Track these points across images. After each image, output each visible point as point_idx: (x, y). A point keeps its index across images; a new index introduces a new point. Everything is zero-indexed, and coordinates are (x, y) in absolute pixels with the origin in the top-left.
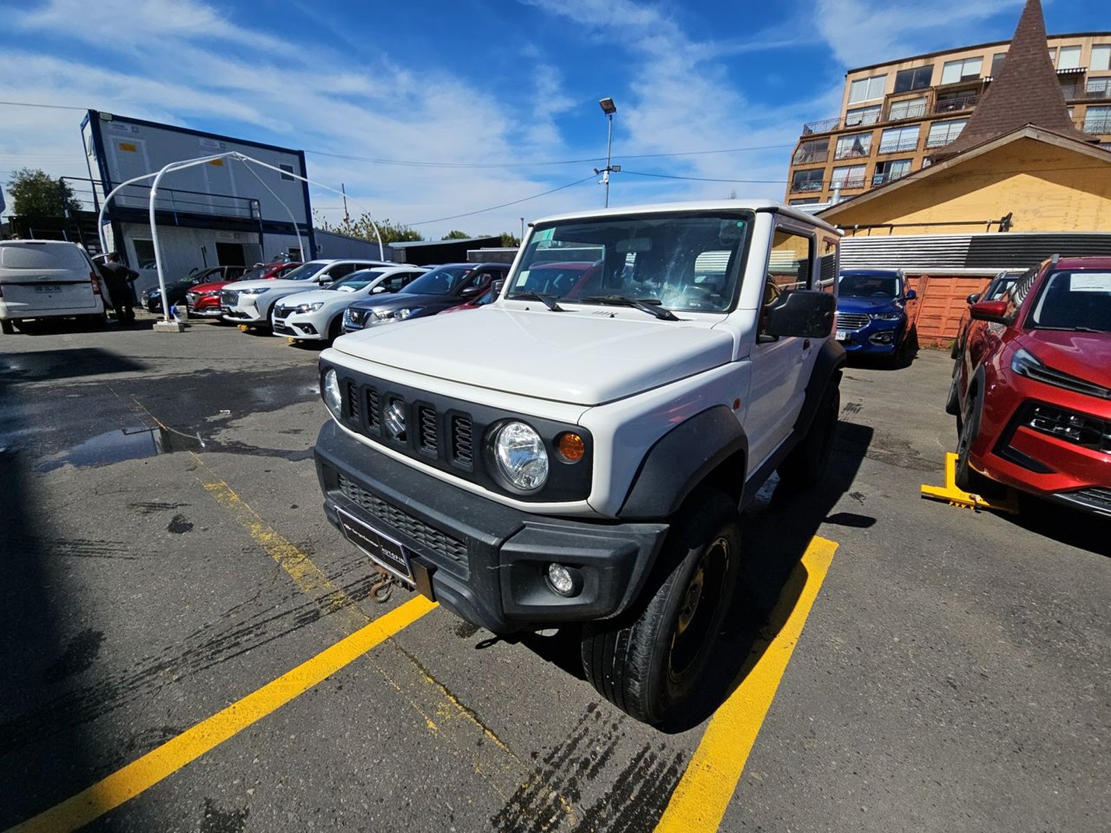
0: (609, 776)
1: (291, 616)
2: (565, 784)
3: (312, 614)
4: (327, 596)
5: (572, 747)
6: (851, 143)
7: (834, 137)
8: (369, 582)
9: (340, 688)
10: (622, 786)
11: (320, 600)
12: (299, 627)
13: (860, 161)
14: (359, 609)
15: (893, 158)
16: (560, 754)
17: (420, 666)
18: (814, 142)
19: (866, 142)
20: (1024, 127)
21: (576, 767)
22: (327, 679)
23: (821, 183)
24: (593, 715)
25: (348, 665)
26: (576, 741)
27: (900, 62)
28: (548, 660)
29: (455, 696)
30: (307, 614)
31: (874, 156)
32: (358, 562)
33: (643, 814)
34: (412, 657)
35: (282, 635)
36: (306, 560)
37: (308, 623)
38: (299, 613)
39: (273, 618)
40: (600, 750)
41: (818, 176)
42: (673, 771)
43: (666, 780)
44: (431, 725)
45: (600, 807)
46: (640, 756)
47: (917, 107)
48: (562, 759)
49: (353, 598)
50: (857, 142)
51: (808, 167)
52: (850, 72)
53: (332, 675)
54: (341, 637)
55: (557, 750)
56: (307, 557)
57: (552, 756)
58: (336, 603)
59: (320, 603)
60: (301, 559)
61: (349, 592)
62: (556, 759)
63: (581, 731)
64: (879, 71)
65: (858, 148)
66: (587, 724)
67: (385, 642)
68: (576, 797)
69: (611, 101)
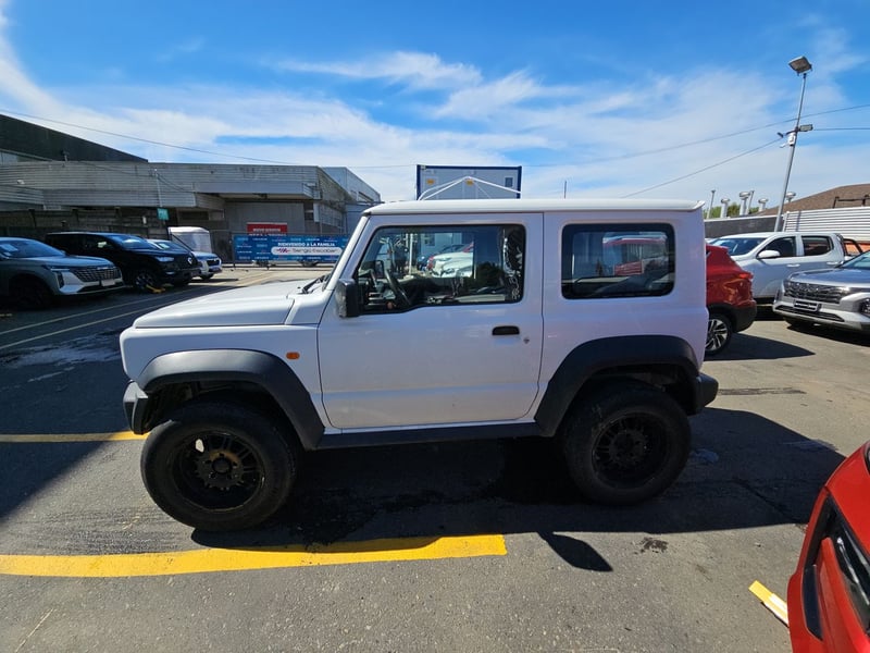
69: (804, 59)
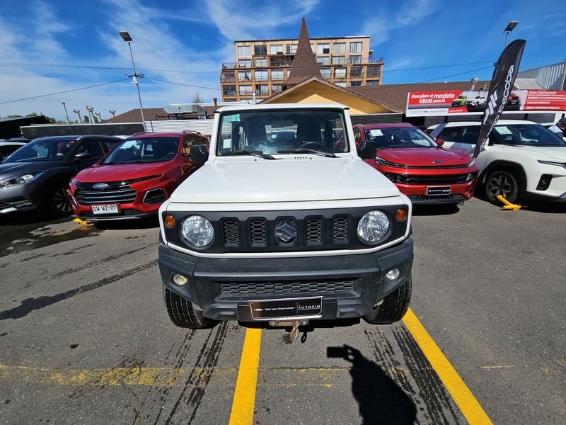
0: (396, 348)
1: (183, 404)
2: (391, 363)
3: (196, 392)
4: (190, 377)
5: (378, 349)
6: (243, 75)
7: (236, 71)
8: (206, 353)
9: (268, 410)
10: (403, 349)
11: (189, 382)
12: (198, 405)
13: (249, 83)
14: (221, 369)
15: (261, 83)
16: (378, 355)
17: (291, 368)
18: (228, 72)
19: (249, 75)
20: (313, 76)
21: (386, 354)
22: (255, 412)
23: (236, 92)
24: (369, 334)
25: (256, 397)
26: (376, 346)
27: (254, 41)
28: (332, 327)
29: (321, 367)
30: (192, 395)
31: (254, 81)
32: (184, 347)
33: (417, 351)
34: (282, 368)
35: (193, 418)
36: (142, 369)
37: (201, 398)
38: (185, 398)
39: (171, 415)
40: (385, 344)
41: (233, 88)
42: (406, 333)
43: (409, 337)
44: (328, 386)
45: (407, 360)
46: (395, 336)
47: (264, 63)
48: (380, 356)
49: (210, 366)
50: (246, 75)
51: (228, 84)
52: (236, 42)
53: (255, 409)
54: (233, 389)
55: (376, 354)
56: (140, 368)
57: (377, 358)
58: (203, 376)
59: (192, 383)
60: (138, 372)
61: (202, 366)
62: (379, 358)
63: (373, 342)
64: (247, 44)
65: (246, 77)
66: (371, 338)
67: (259, 372)
68: (399, 364)
